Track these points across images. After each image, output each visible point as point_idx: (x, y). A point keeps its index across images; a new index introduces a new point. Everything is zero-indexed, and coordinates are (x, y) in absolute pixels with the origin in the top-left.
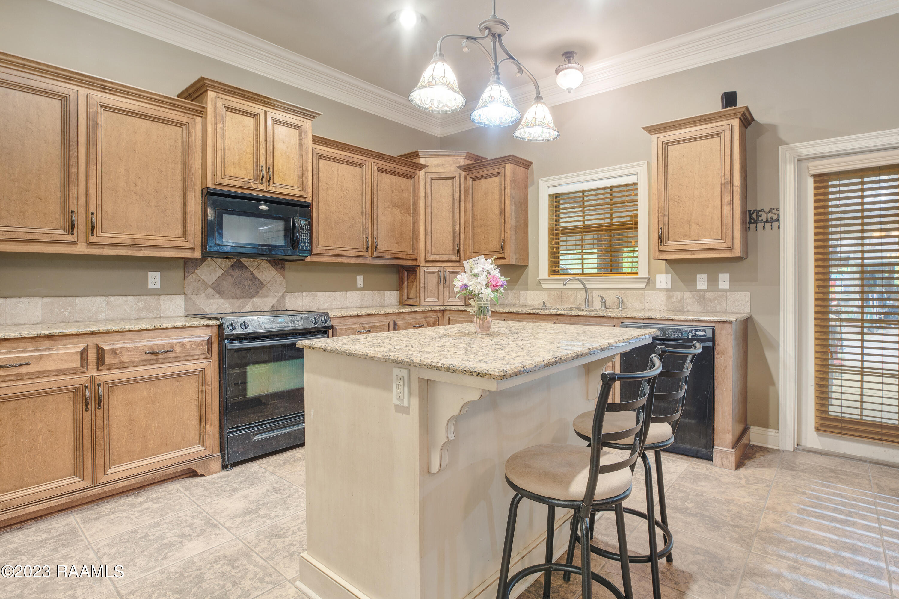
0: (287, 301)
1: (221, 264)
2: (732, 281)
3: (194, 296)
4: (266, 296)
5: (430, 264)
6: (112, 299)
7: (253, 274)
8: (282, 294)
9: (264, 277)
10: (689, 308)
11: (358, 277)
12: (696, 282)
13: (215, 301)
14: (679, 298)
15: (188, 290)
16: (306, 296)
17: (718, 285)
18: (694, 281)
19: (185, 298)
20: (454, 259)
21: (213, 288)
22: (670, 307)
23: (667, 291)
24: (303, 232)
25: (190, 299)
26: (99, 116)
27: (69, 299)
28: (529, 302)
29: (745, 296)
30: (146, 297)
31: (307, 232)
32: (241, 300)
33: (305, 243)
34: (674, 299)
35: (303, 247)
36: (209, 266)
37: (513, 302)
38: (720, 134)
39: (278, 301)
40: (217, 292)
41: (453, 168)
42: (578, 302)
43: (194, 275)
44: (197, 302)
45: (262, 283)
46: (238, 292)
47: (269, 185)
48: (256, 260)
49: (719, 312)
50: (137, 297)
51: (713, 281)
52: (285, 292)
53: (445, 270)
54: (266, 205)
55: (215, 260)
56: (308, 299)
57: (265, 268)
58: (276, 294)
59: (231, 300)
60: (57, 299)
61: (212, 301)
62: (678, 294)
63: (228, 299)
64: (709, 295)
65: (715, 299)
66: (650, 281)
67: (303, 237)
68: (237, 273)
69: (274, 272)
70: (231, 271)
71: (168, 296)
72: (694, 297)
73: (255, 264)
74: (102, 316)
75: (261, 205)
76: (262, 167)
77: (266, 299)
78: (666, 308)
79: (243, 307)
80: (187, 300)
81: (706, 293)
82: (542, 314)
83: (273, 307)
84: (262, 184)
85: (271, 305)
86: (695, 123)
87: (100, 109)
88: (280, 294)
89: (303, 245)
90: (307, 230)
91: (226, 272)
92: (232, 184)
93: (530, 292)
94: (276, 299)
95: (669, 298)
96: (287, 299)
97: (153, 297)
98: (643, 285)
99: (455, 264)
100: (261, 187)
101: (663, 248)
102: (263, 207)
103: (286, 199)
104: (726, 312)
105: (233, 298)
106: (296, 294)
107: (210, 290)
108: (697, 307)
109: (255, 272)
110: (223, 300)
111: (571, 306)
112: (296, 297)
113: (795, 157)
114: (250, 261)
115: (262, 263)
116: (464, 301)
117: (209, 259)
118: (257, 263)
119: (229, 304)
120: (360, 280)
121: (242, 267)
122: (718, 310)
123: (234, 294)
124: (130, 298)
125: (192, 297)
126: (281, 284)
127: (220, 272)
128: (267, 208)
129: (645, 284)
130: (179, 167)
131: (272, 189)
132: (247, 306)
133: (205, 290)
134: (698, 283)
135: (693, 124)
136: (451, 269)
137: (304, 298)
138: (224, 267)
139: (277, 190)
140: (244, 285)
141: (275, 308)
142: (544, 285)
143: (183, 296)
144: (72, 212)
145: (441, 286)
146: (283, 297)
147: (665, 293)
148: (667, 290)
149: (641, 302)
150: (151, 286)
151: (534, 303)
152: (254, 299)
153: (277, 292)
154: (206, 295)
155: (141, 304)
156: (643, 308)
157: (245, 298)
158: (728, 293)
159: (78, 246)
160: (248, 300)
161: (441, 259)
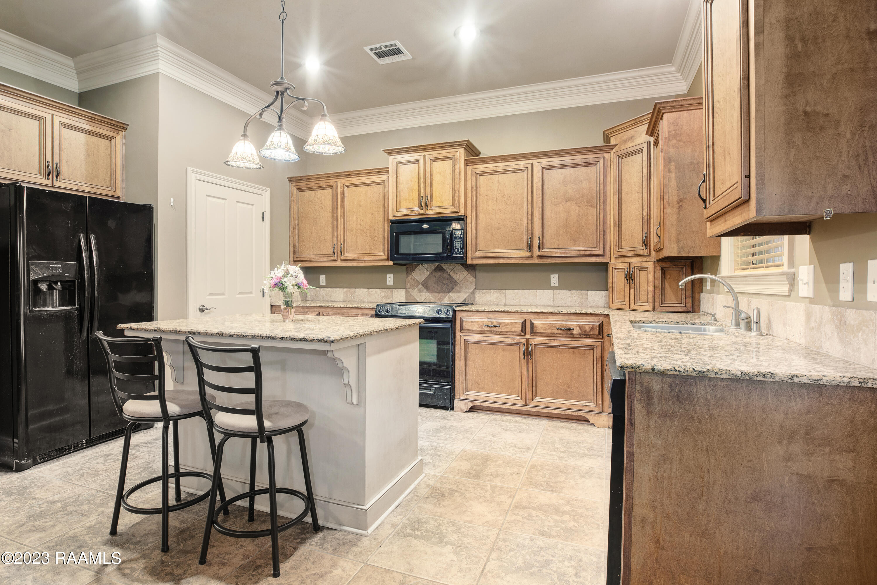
0: (476, 297)
1: (428, 268)
3: (411, 290)
4: (460, 292)
5: (619, 260)
6: (370, 290)
7: (449, 275)
8: (472, 290)
9: (458, 277)
11: (552, 276)
13: (423, 294)
14: (818, 321)
15: (408, 286)
16: (494, 293)
19: (406, 291)
20: (641, 252)
21: (423, 285)
24: (456, 241)
25: (409, 292)
26: (345, 191)
27: (353, 290)
30: (386, 290)
31: (460, 240)
32: (441, 294)
33: (458, 249)
34: (813, 323)
35: (456, 253)
36: (420, 270)
39: (469, 296)
40: (425, 288)
41: (643, 138)
43: (411, 276)
44: (412, 294)
45: (456, 282)
46: (439, 288)
47: (427, 209)
48: (452, 264)
50: (381, 290)
52: (476, 289)
53: (632, 266)
54: (427, 224)
55: (424, 265)
56: (495, 295)
57: (459, 270)
58: (467, 290)
59: (434, 294)
60: (349, 289)
61: (421, 294)
62: (817, 310)
63: (432, 293)
67: (456, 245)
68: (439, 274)
69: (466, 273)
70: (435, 274)
71: (397, 290)
73: (451, 267)
74: (366, 300)
75: (423, 225)
76: (422, 197)
77: (459, 294)
79: (443, 299)
80: (407, 292)
83: (465, 300)
84: (422, 210)
85: (463, 299)
87: (345, 188)
88: (471, 291)
89: (456, 251)
90: (459, 238)
91: (431, 273)
92: (403, 214)
94: (467, 294)
96: (477, 295)
97: (389, 290)
99: (645, 259)
100: (422, 212)
102: (425, 226)
103: (442, 217)
105: (435, 292)
106: (485, 291)
107: (420, 286)
109: (452, 274)
110: (428, 293)
112: (484, 293)
114: (448, 265)
115: (457, 266)
117: (420, 265)
118: (453, 267)
119: (433, 296)
120: (554, 279)
121: (442, 270)
123: (436, 290)
124: (378, 290)
125: (410, 290)
126: (471, 282)
127: (427, 274)
128: (428, 226)
130: (381, 209)
131: (430, 211)
132: (445, 299)
133: (417, 286)
136: (639, 265)
137: (492, 294)
138: (430, 271)
139: (434, 212)
140: (443, 283)
141: (467, 301)
143: (404, 290)
144: (335, 245)
145: (628, 286)
146: (473, 293)
150: (389, 283)
152: (450, 294)
153: (468, 289)
154: (418, 290)
155: (383, 294)
157: (444, 292)
159: (338, 262)
160: (446, 294)
161: (630, 253)
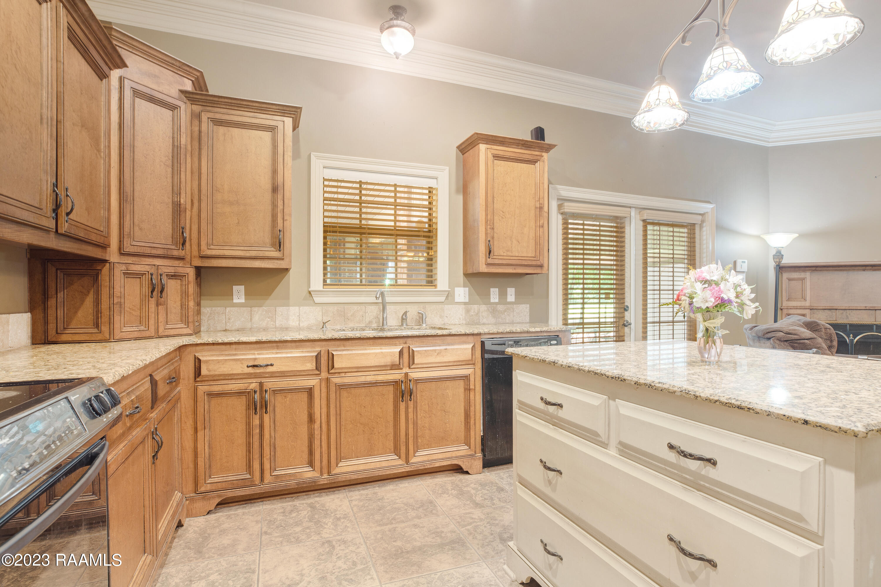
2: (517, 294)
5: (130, 260)
10: (485, 321)
12: (490, 295)
14: (476, 311)
17: (506, 299)
18: (488, 295)
20: (175, 253)
22: (468, 320)
23: (465, 305)
28: (293, 322)
29: (526, 308)
34: (472, 313)
37: (264, 324)
38: (536, 162)
41: (174, 91)
42: (367, 320)
49: (508, 323)
51: (503, 294)
53: (160, 272)
62: (476, 307)
64: (500, 307)
65: (505, 311)
66: (449, 295)
72: (488, 310)
78: (464, 322)
81: (498, 306)
82: (387, 338)
86: (518, 146)
93: (294, 310)
95: (468, 311)
98: (442, 299)
99: (176, 263)
101: (490, 261)
104: (512, 323)
108: (492, 320)
111: (357, 325)
113: (557, 196)
116: (192, 328)
122: (507, 321)
129: (445, 298)
134: (491, 296)
135: (517, 146)
136: (171, 270)
142: (317, 299)
145: (153, 301)
147: (463, 306)
148: (465, 303)
149: (441, 317)
151: (301, 325)
156: (443, 323)
158: (515, 305)
161: (154, 252)
